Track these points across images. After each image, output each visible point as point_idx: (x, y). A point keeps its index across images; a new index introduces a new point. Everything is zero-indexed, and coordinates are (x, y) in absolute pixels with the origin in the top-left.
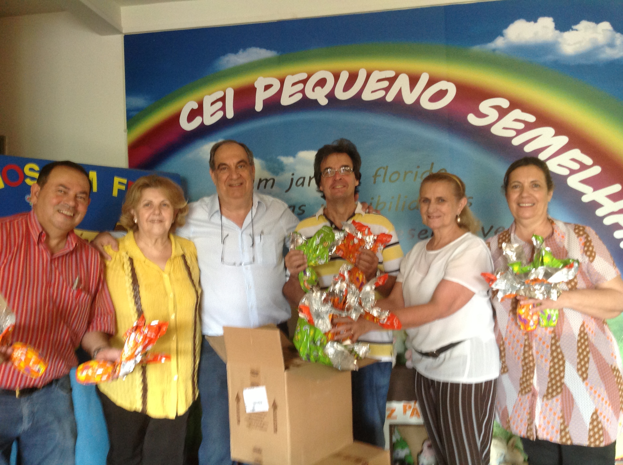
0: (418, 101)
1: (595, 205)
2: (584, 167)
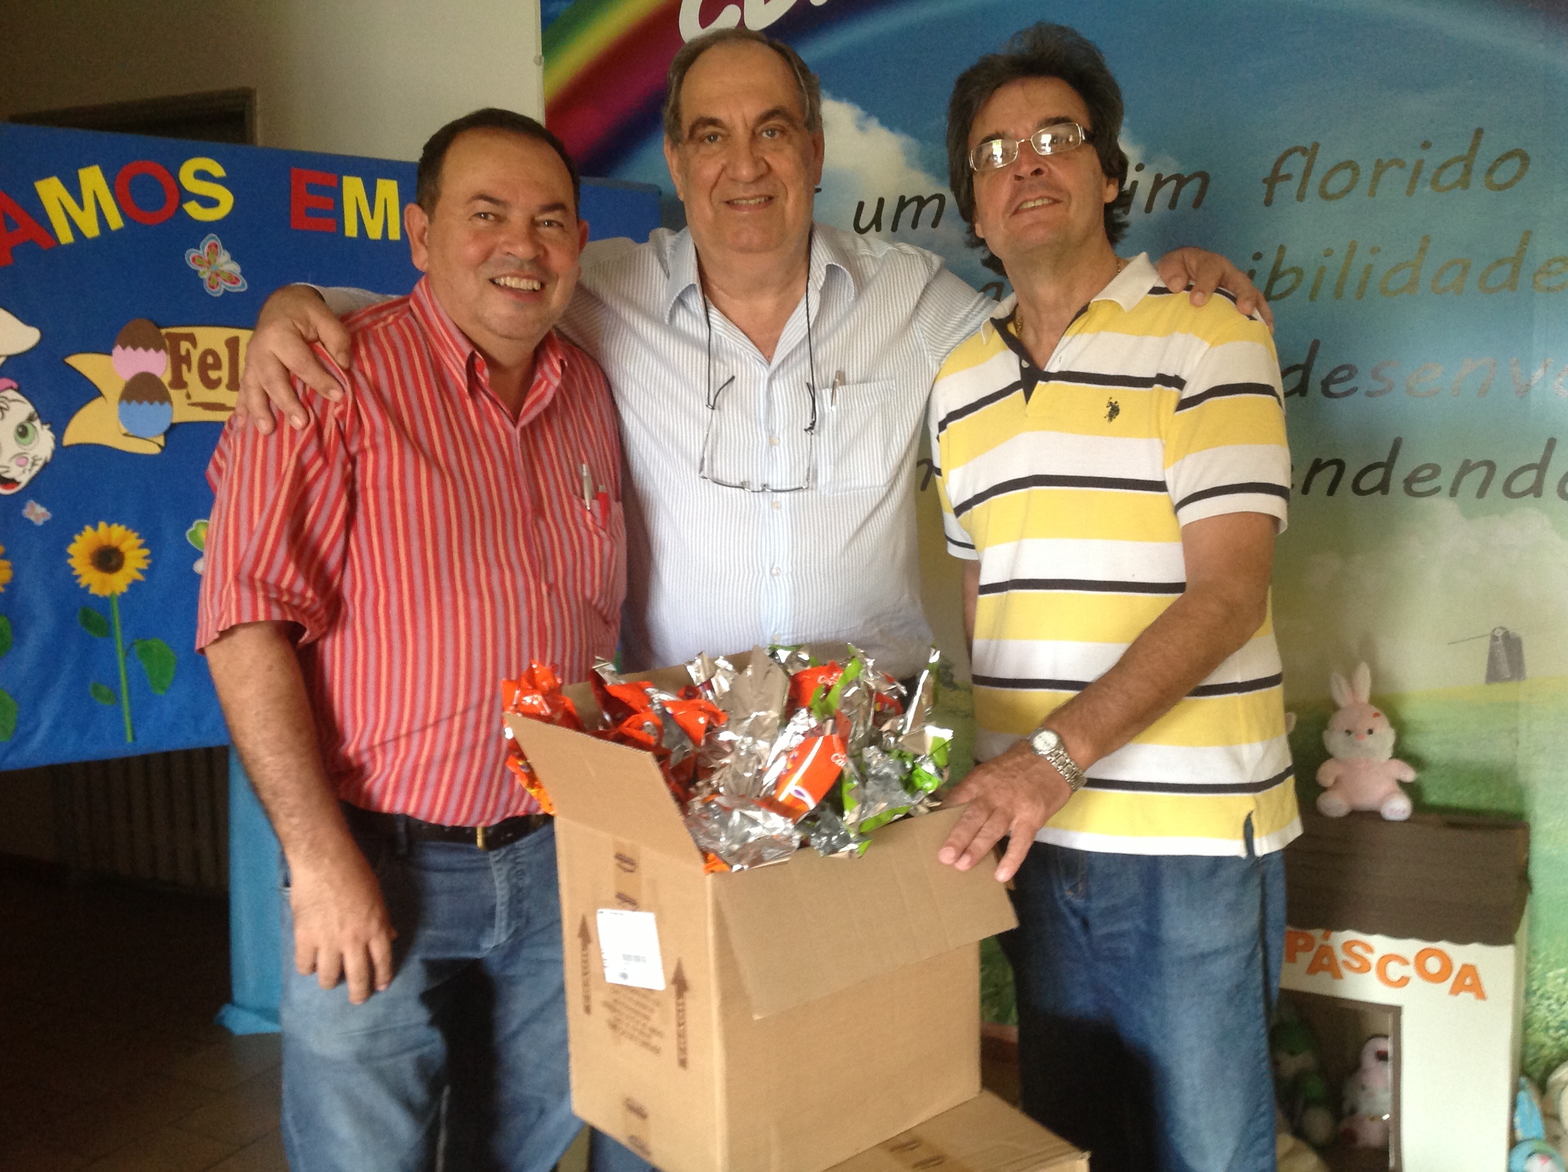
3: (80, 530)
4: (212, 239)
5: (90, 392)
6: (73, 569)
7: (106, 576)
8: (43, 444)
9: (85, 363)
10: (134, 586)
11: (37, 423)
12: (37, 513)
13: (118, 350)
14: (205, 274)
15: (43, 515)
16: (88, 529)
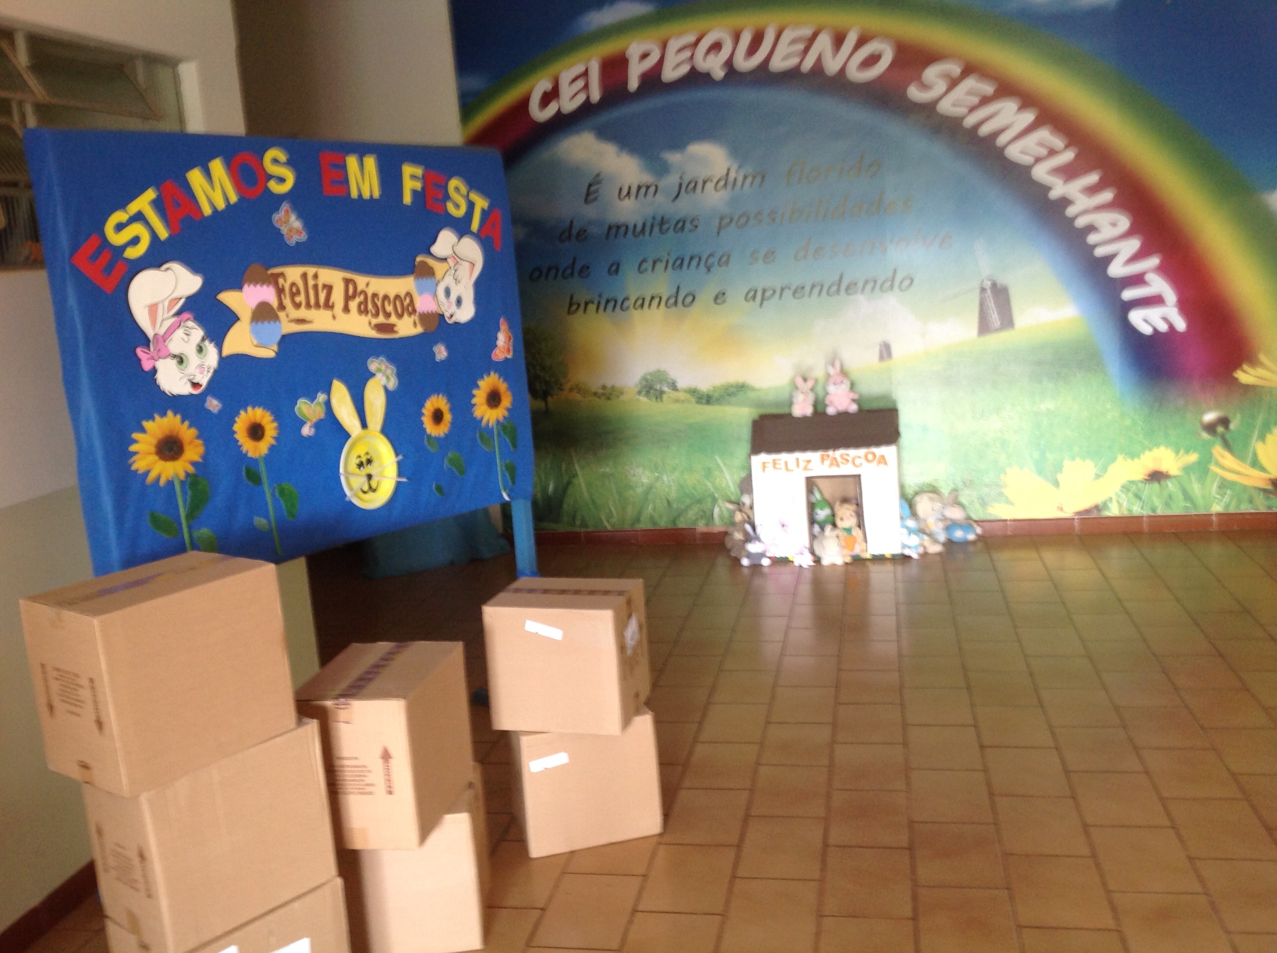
0: (843, 70)
1: (1065, 202)
2: (1052, 152)
3: (238, 413)
4: (285, 206)
5: (232, 318)
6: (238, 441)
7: (256, 443)
8: (212, 357)
9: (229, 298)
10: (272, 448)
11: (207, 343)
12: (213, 405)
13: (246, 287)
14: (284, 230)
15: (217, 406)
16: (242, 412)
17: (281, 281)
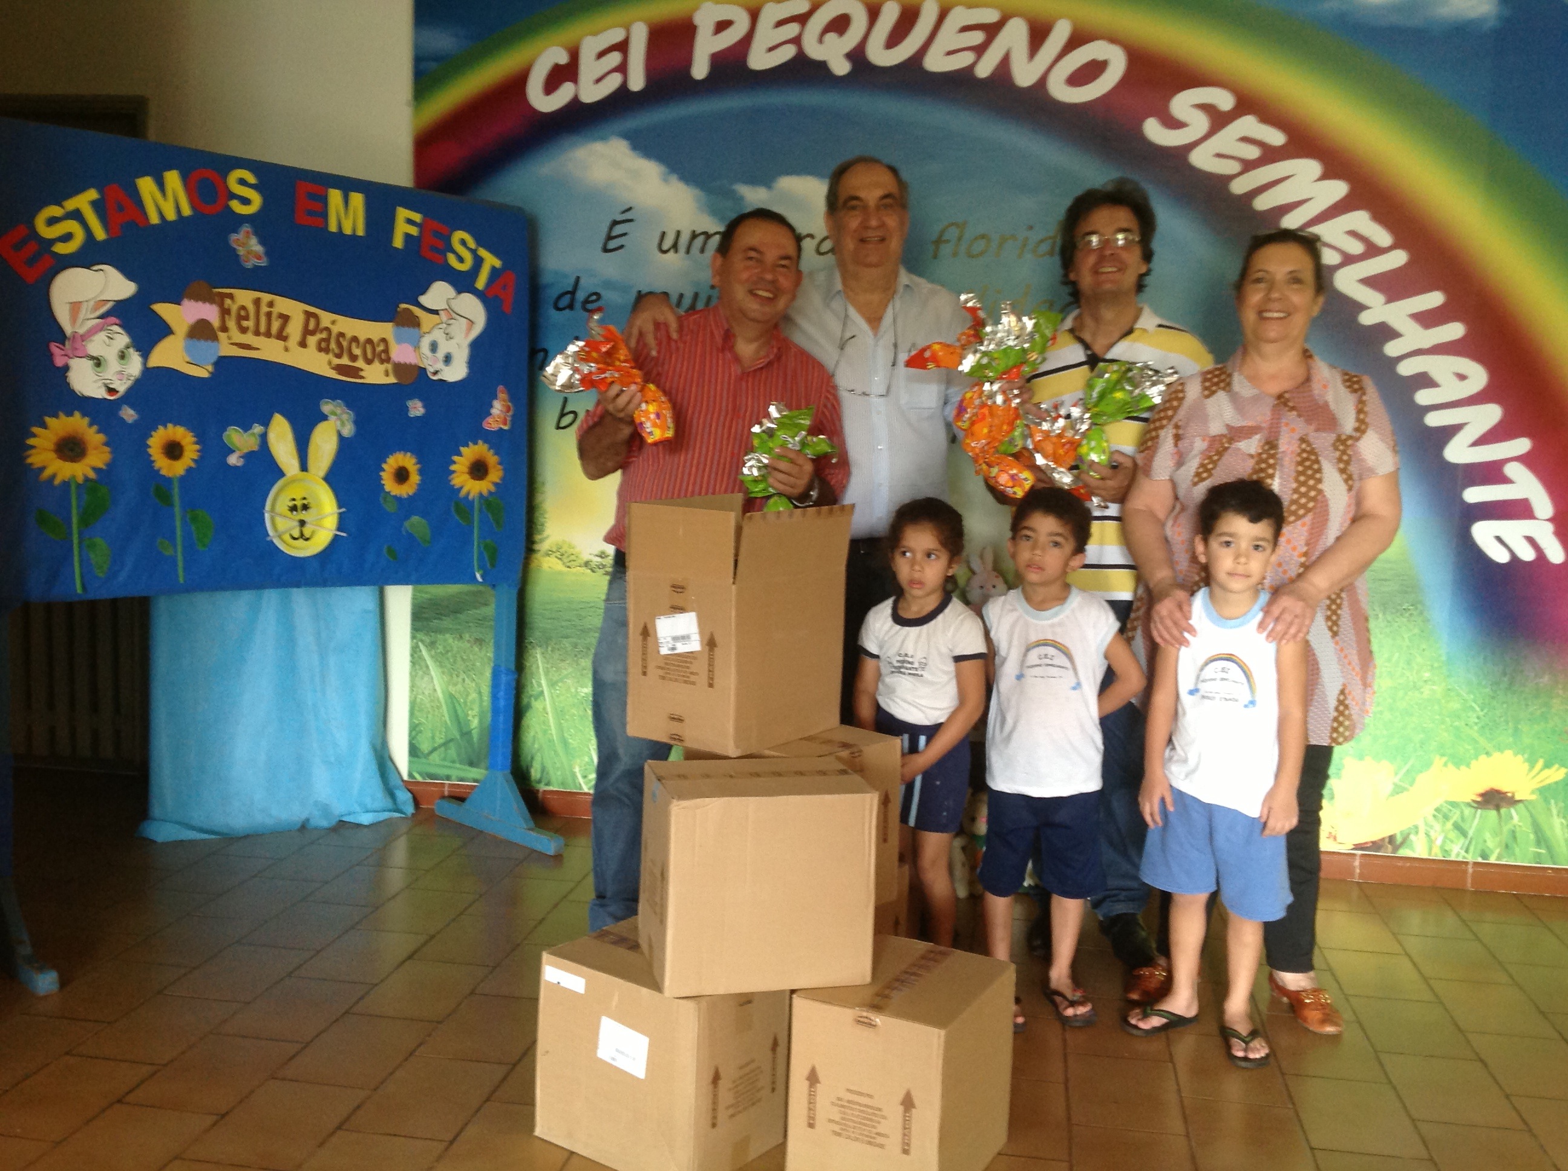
3: (155, 429)
4: (246, 228)
5: (164, 330)
6: (150, 456)
7: (169, 461)
8: (135, 366)
9: (164, 310)
10: (189, 470)
11: (131, 350)
12: (129, 414)
13: (185, 302)
14: (241, 251)
15: (132, 416)
16: (161, 428)
17: (228, 301)
